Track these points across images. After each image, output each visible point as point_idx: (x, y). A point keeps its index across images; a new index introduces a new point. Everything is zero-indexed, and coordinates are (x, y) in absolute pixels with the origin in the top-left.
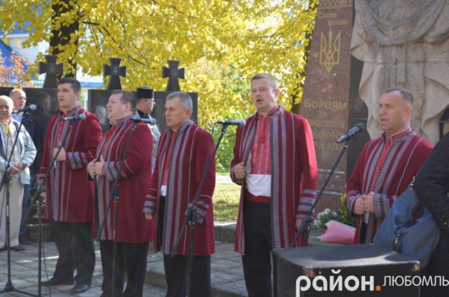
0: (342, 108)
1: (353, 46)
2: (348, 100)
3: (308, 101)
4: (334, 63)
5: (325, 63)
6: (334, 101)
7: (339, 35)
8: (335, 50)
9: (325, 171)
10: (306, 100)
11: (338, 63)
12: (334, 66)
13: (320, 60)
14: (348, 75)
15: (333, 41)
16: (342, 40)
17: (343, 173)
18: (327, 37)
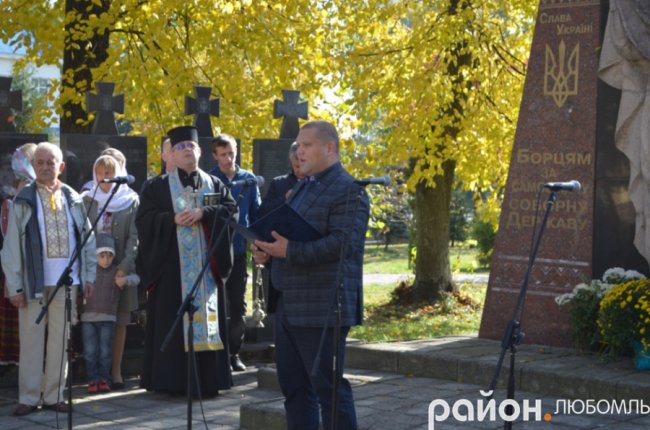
0: (584, 163)
1: (603, 65)
2: (593, 150)
3: (523, 153)
4: (568, 93)
5: (553, 93)
6: (570, 151)
7: (577, 49)
8: (571, 72)
9: (555, 261)
10: (520, 151)
11: (575, 92)
12: (569, 97)
13: (545, 88)
14: (592, 111)
15: (566, 59)
16: (582, 57)
17: (586, 264)
18: (556, 51)
